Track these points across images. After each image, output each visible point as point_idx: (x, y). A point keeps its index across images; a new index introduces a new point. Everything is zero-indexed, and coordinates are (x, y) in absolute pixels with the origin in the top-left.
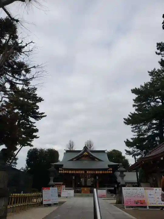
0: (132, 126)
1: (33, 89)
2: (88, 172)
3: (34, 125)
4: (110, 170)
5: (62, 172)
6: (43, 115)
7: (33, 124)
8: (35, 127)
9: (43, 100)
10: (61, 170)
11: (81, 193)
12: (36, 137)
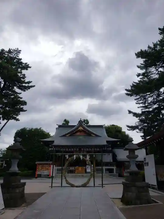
0: (136, 98)
1: (16, 51)
2: (82, 149)
3: (20, 96)
4: (109, 147)
5: (52, 149)
6: (30, 85)
7: (18, 95)
8: (21, 98)
9: (30, 67)
10: (51, 147)
11: (75, 173)
12: (22, 110)
